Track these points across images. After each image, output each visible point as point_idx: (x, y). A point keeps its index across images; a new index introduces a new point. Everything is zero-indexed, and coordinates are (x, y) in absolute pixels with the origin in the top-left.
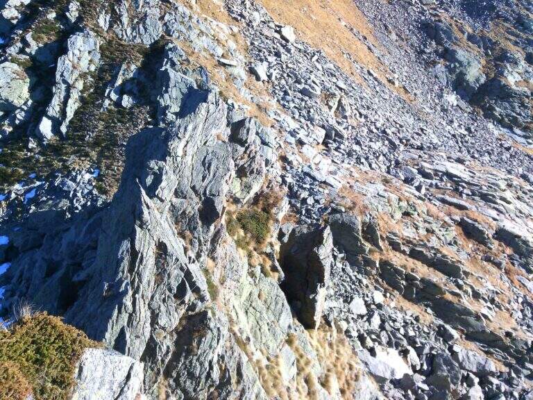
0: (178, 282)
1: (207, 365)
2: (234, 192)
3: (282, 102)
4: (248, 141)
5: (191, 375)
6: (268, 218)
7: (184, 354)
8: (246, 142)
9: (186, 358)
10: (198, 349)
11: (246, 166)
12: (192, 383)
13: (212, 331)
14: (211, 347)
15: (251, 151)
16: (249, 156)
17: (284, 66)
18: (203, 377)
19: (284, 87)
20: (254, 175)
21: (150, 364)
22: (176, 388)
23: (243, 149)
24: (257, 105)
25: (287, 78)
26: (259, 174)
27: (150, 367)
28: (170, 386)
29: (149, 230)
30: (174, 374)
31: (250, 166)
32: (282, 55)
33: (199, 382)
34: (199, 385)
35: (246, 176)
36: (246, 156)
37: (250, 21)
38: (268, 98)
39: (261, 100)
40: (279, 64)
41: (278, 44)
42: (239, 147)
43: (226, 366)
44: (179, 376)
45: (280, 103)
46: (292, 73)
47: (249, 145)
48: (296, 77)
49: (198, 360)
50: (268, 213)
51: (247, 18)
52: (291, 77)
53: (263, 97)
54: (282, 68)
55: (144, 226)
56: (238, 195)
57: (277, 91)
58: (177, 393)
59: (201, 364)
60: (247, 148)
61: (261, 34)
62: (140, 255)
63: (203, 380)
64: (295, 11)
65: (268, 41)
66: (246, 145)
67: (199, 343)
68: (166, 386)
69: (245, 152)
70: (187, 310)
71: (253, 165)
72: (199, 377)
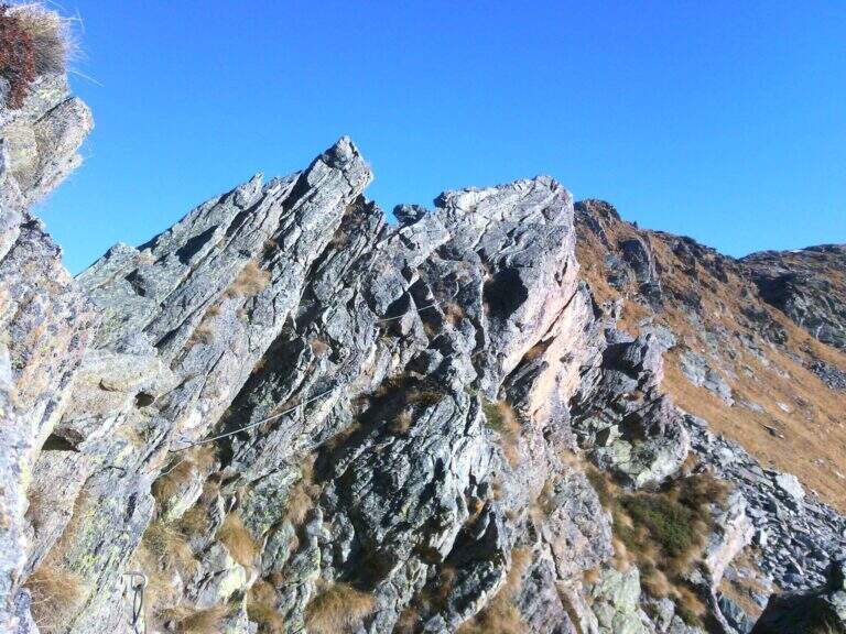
0: (393, 295)
1: (429, 465)
2: (615, 460)
3: (784, 584)
4: (645, 366)
5: (383, 484)
6: (693, 518)
7: (375, 433)
8: (639, 367)
9: (378, 440)
10: (413, 424)
11: (641, 414)
12: (381, 504)
13: (455, 397)
14: (446, 431)
15: (651, 389)
16: (647, 398)
17: (785, 527)
18: (415, 490)
19: (785, 558)
20: (661, 438)
21: (274, 385)
22: (339, 509)
23: (635, 383)
24: (732, 582)
25: (792, 547)
26: (671, 437)
27: (274, 391)
28: (324, 500)
29: (344, 171)
30: (341, 470)
31: (650, 415)
32: (779, 509)
33: (402, 503)
34: (399, 510)
35: (644, 439)
36: (642, 396)
37: (716, 457)
38: (753, 574)
39: (740, 575)
40: (773, 522)
41: (769, 494)
42: (625, 377)
43: (487, 504)
44: (350, 476)
45: (780, 585)
46: (803, 539)
47: (646, 377)
48: (811, 546)
49: (408, 449)
50: (694, 507)
51: (709, 451)
52: (800, 546)
53: (745, 570)
54: (781, 529)
55: (337, 163)
56: (625, 467)
57: (771, 564)
58: (338, 520)
59: (416, 461)
60: (643, 382)
61: (736, 476)
62: (311, 192)
63: (412, 501)
64: (801, 461)
65: (750, 487)
66: (641, 375)
67: (419, 413)
68: (313, 498)
69: (639, 388)
70: (408, 368)
71: (657, 415)
72: (405, 491)
